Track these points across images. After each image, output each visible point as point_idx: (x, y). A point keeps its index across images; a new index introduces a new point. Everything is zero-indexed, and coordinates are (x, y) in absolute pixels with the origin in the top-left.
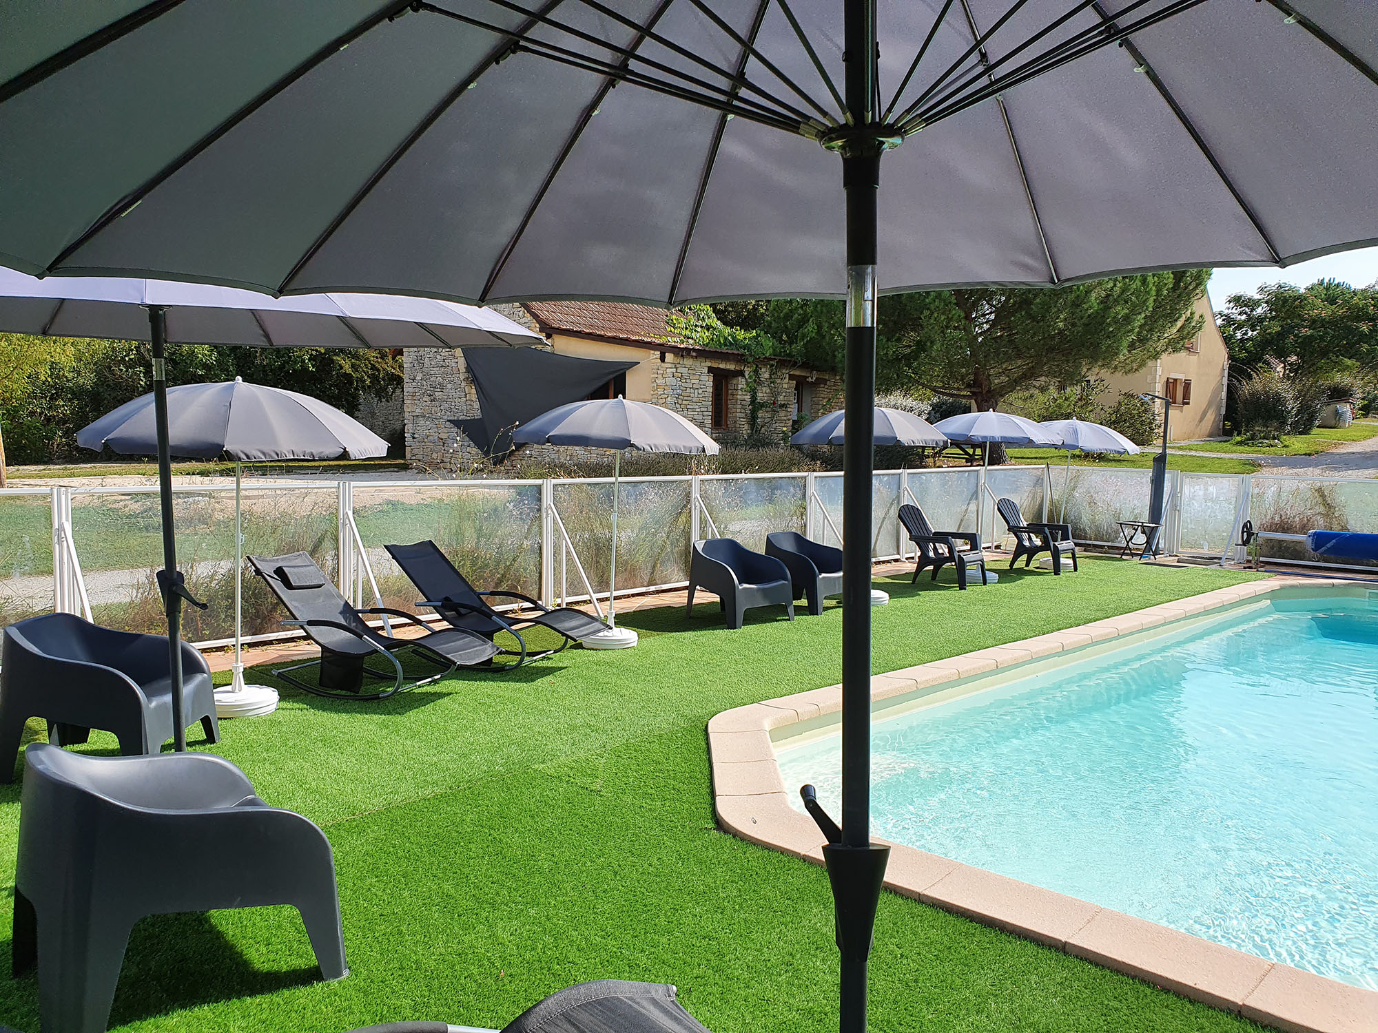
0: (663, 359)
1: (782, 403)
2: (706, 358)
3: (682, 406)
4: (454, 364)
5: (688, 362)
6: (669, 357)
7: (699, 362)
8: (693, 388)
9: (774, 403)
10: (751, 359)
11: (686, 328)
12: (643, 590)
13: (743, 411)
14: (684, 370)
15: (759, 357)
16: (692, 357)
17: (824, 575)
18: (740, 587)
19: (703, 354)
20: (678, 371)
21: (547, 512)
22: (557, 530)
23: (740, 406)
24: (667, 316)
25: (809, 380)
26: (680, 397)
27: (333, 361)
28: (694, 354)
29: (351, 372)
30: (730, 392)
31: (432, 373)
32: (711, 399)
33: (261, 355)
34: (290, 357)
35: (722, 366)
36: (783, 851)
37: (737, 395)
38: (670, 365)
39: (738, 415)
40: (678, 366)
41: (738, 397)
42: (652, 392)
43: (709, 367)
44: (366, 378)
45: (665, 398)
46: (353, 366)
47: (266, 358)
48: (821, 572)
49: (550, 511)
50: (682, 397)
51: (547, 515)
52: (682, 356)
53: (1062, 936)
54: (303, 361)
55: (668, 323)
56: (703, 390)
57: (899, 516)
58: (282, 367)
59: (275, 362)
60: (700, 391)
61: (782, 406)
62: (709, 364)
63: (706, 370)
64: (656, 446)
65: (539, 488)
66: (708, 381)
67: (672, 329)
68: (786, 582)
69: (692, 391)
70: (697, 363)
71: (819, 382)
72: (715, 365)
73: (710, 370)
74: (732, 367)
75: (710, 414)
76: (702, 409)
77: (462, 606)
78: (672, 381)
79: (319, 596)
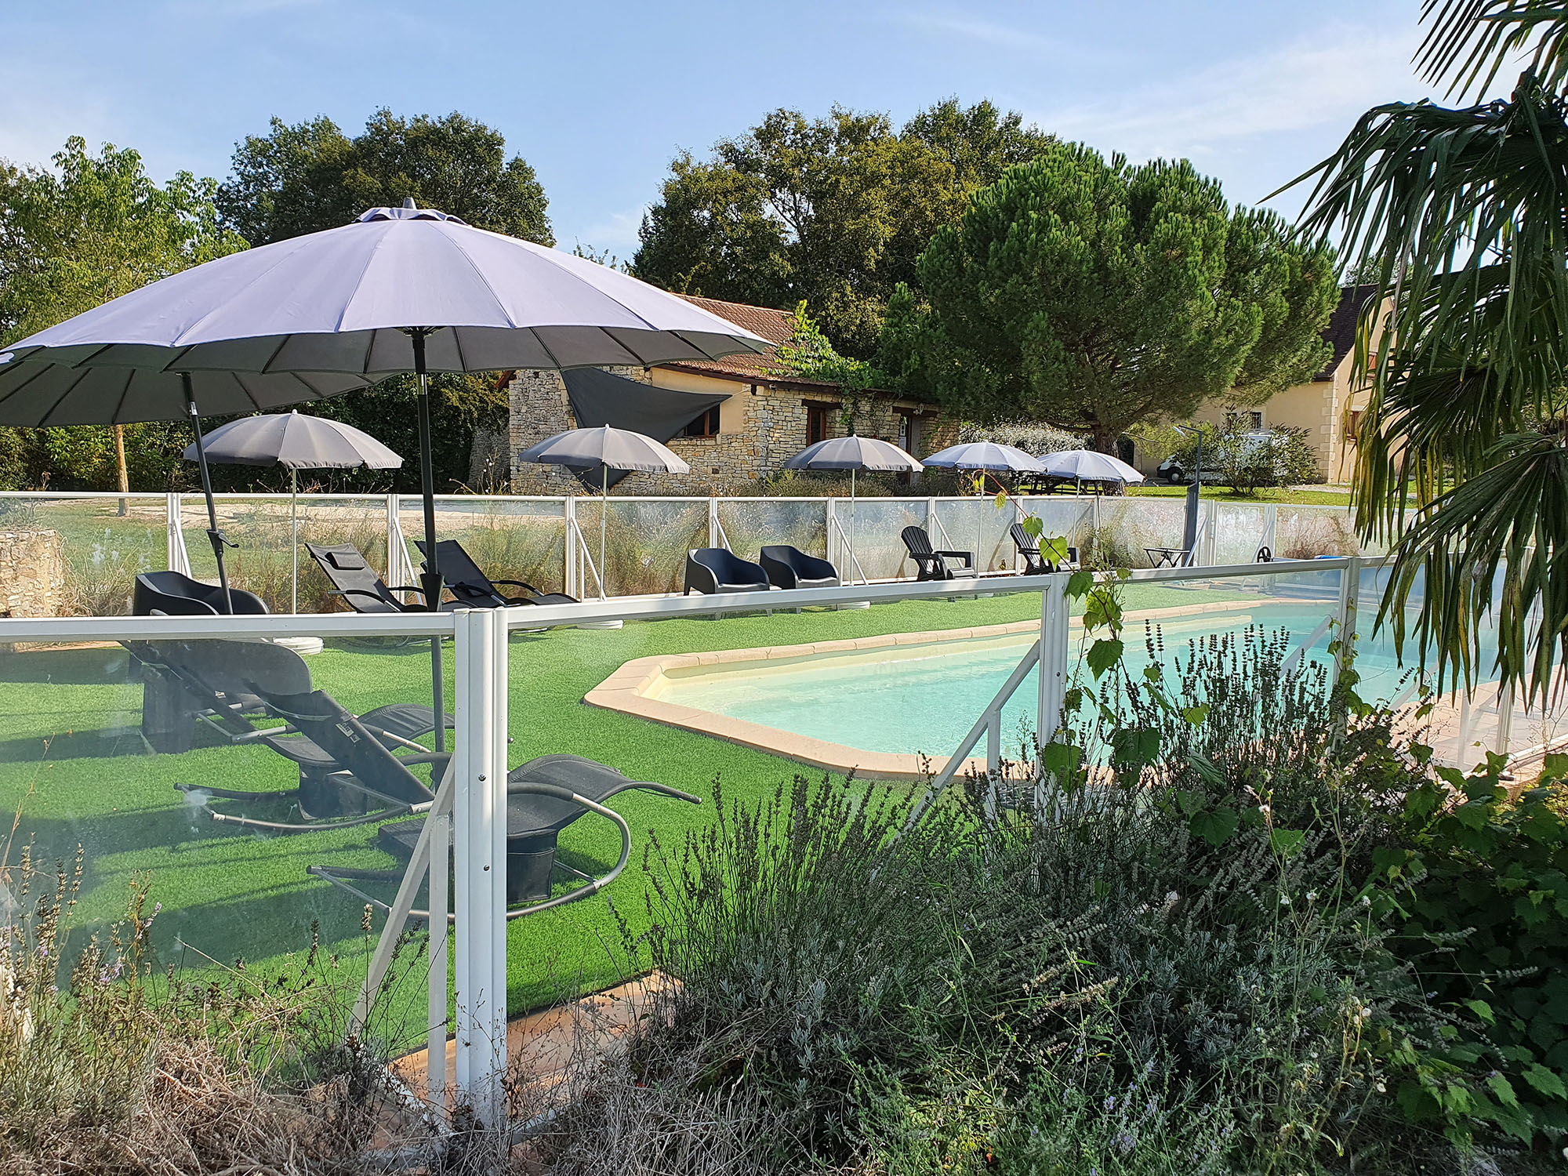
0: (754, 392)
1: (886, 436)
2: (799, 391)
3: (774, 439)
5: (780, 395)
6: (760, 390)
8: (785, 420)
10: (847, 391)
11: (796, 360)
14: (776, 403)
15: (858, 388)
16: (784, 389)
17: (803, 581)
18: (720, 587)
19: (795, 387)
20: (770, 403)
21: (570, 525)
25: (916, 412)
27: (441, 394)
28: (786, 387)
31: (537, 405)
35: (817, 399)
36: (608, 709)
37: (835, 428)
38: (761, 398)
40: (769, 399)
41: (837, 430)
43: (803, 400)
45: (758, 431)
48: (800, 578)
49: (572, 524)
50: (774, 430)
52: (772, 389)
55: (776, 354)
56: (797, 422)
57: (903, 534)
60: (794, 424)
62: (803, 397)
63: (800, 403)
64: (626, 464)
65: (563, 502)
66: (803, 414)
67: (781, 360)
69: (785, 423)
70: (791, 396)
71: (927, 415)
72: (810, 398)
73: (805, 402)
74: (829, 400)
77: (473, 588)
78: (765, 414)
79: (359, 576)
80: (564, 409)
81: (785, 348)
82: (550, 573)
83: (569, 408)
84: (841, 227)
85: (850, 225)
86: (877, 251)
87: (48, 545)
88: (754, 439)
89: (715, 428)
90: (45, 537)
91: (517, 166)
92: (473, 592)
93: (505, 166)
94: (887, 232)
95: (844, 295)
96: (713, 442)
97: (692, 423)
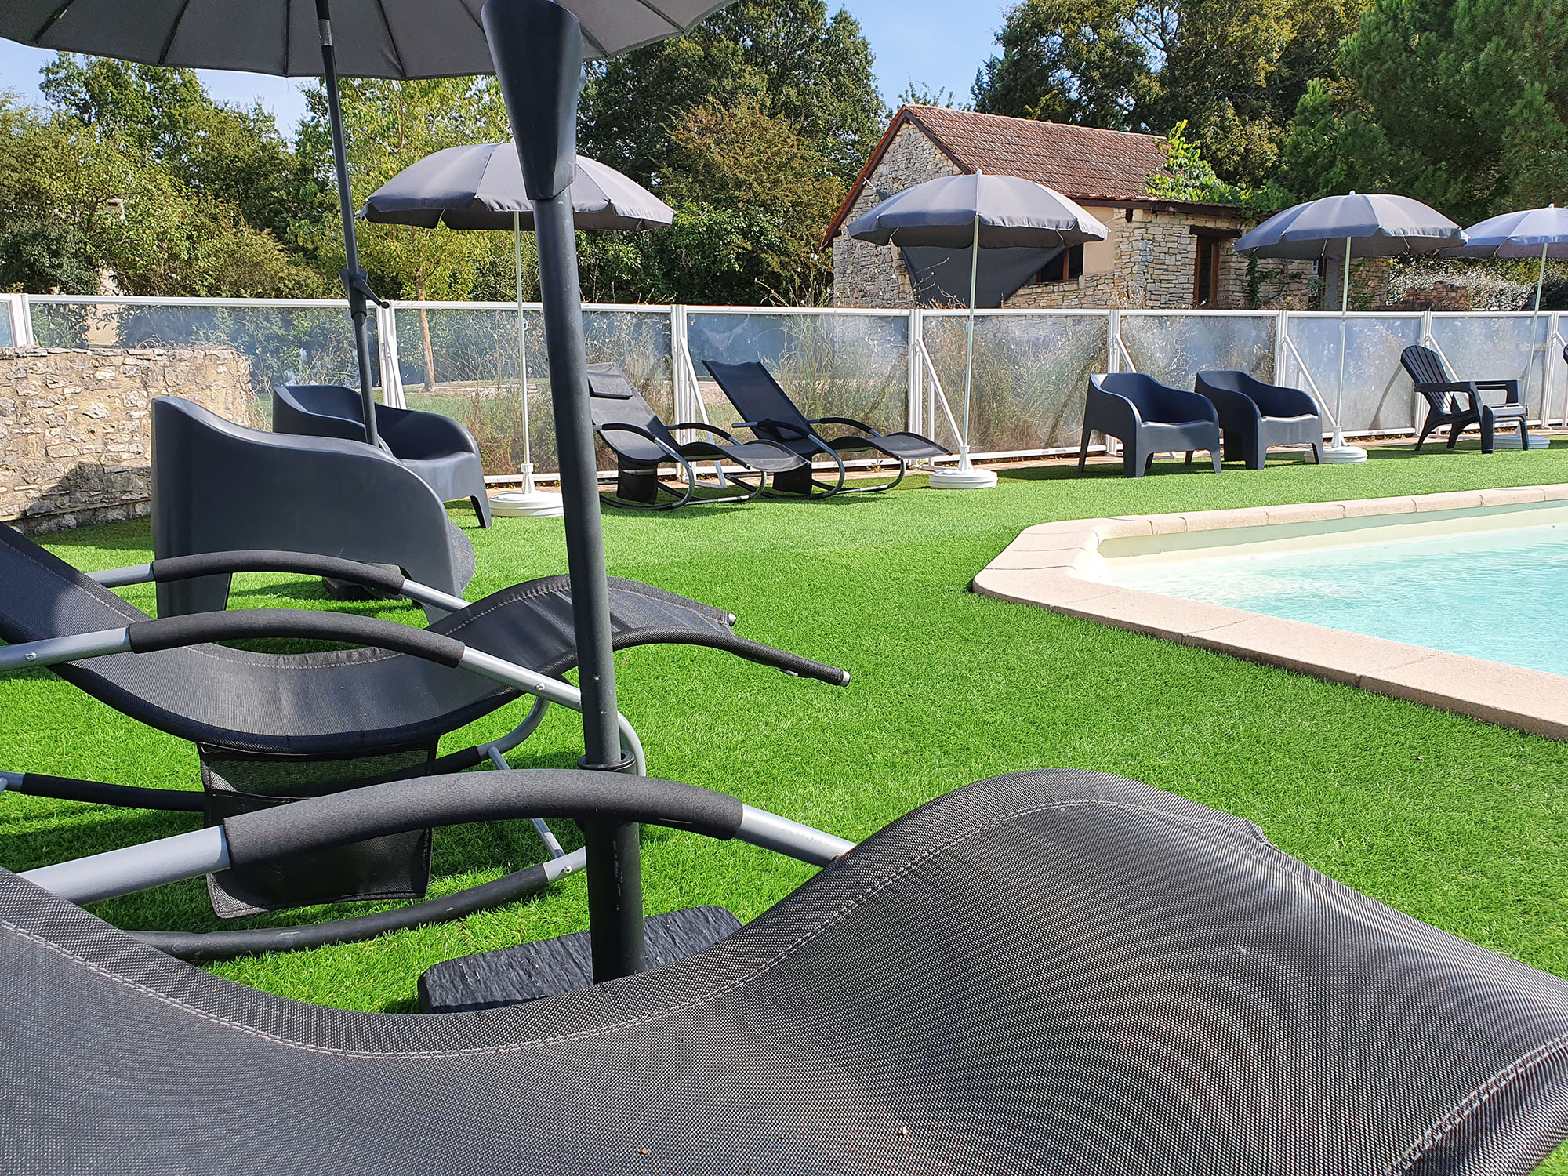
0: (1129, 218)
1: (1295, 272)
2: (1187, 214)
3: (1153, 277)
4: (886, 251)
5: (1163, 220)
6: (1137, 214)
7: (1178, 220)
8: (1168, 253)
9: (1282, 272)
10: (1249, 214)
11: (1173, 190)
12: (1040, 452)
13: (1238, 283)
14: (1158, 231)
15: (1261, 211)
16: (1169, 213)
17: (1269, 418)
18: (1143, 426)
19: (1186, 209)
20: (1149, 232)
21: (915, 350)
22: (926, 374)
23: (1234, 277)
24: (1148, 175)
26: (1151, 265)
27: (761, 261)
28: (1171, 209)
29: (779, 270)
30: (1221, 258)
31: (864, 263)
32: (1193, 267)
33: (686, 256)
34: (716, 256)
35: (1210, 224)
36: (1029, 604)
37: (1230, 262)
38: (1138, 225)
39: (1231, 288)
40: (1149, 225)
41: (1232, 264)
42: (1115, 261)
43: (1191, 226)
44: (796, 277)
45: (1132, 267)
46: (782, 264)
47: (692, 259)
48: (1263, 415)
49: (918, 349)
50: (1153, 265)
51: (915, 353)
52: (1154, 212)
53: (1358, 671)
54: (729, 261)
55: (1148, 184)
56: (1183, 255)
57: (1403, 360)
58: (708, 270)
59: (701, 263)
60: (1179, 257)
61: (1294, 276)
62: (1191, 222)
63: (1187, 230)
64: (1010, 220)
65: (906, 318)
66: (1190, 245)
67: (1154, 190)
68: (1211, 423)
69: (1168, 257)
70: (1176, 221)
72: (1200, 224)
73: (1194, 230)
74: (1223, 225)
75: (1192, 286)
76: (1181, 281)
77: (781, 424)
78: (1140, 245)
79: (623, 408)
80: (895, 265)
81: (1158, 176)
82: (887, 419)
83: (900, 262)
84: (1223, 37)
85: (1235, 32)
86: (1269, 61)
87: (221, 369)
88: (1128, 278)
89: (1076, 270)
90: (218, 358)
91: (841, 19)
92: (785, 433)
93: (829, 22)
94: (1285, 33)
95: (1224, 118)
96: (1075, 286)
97: (1046, 266)
